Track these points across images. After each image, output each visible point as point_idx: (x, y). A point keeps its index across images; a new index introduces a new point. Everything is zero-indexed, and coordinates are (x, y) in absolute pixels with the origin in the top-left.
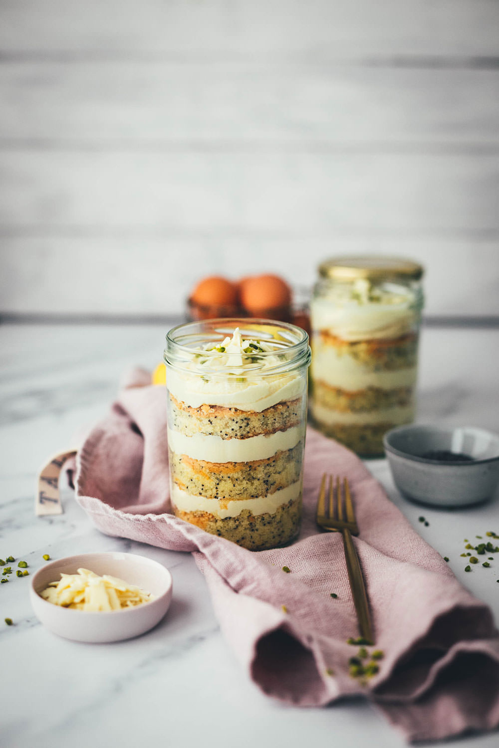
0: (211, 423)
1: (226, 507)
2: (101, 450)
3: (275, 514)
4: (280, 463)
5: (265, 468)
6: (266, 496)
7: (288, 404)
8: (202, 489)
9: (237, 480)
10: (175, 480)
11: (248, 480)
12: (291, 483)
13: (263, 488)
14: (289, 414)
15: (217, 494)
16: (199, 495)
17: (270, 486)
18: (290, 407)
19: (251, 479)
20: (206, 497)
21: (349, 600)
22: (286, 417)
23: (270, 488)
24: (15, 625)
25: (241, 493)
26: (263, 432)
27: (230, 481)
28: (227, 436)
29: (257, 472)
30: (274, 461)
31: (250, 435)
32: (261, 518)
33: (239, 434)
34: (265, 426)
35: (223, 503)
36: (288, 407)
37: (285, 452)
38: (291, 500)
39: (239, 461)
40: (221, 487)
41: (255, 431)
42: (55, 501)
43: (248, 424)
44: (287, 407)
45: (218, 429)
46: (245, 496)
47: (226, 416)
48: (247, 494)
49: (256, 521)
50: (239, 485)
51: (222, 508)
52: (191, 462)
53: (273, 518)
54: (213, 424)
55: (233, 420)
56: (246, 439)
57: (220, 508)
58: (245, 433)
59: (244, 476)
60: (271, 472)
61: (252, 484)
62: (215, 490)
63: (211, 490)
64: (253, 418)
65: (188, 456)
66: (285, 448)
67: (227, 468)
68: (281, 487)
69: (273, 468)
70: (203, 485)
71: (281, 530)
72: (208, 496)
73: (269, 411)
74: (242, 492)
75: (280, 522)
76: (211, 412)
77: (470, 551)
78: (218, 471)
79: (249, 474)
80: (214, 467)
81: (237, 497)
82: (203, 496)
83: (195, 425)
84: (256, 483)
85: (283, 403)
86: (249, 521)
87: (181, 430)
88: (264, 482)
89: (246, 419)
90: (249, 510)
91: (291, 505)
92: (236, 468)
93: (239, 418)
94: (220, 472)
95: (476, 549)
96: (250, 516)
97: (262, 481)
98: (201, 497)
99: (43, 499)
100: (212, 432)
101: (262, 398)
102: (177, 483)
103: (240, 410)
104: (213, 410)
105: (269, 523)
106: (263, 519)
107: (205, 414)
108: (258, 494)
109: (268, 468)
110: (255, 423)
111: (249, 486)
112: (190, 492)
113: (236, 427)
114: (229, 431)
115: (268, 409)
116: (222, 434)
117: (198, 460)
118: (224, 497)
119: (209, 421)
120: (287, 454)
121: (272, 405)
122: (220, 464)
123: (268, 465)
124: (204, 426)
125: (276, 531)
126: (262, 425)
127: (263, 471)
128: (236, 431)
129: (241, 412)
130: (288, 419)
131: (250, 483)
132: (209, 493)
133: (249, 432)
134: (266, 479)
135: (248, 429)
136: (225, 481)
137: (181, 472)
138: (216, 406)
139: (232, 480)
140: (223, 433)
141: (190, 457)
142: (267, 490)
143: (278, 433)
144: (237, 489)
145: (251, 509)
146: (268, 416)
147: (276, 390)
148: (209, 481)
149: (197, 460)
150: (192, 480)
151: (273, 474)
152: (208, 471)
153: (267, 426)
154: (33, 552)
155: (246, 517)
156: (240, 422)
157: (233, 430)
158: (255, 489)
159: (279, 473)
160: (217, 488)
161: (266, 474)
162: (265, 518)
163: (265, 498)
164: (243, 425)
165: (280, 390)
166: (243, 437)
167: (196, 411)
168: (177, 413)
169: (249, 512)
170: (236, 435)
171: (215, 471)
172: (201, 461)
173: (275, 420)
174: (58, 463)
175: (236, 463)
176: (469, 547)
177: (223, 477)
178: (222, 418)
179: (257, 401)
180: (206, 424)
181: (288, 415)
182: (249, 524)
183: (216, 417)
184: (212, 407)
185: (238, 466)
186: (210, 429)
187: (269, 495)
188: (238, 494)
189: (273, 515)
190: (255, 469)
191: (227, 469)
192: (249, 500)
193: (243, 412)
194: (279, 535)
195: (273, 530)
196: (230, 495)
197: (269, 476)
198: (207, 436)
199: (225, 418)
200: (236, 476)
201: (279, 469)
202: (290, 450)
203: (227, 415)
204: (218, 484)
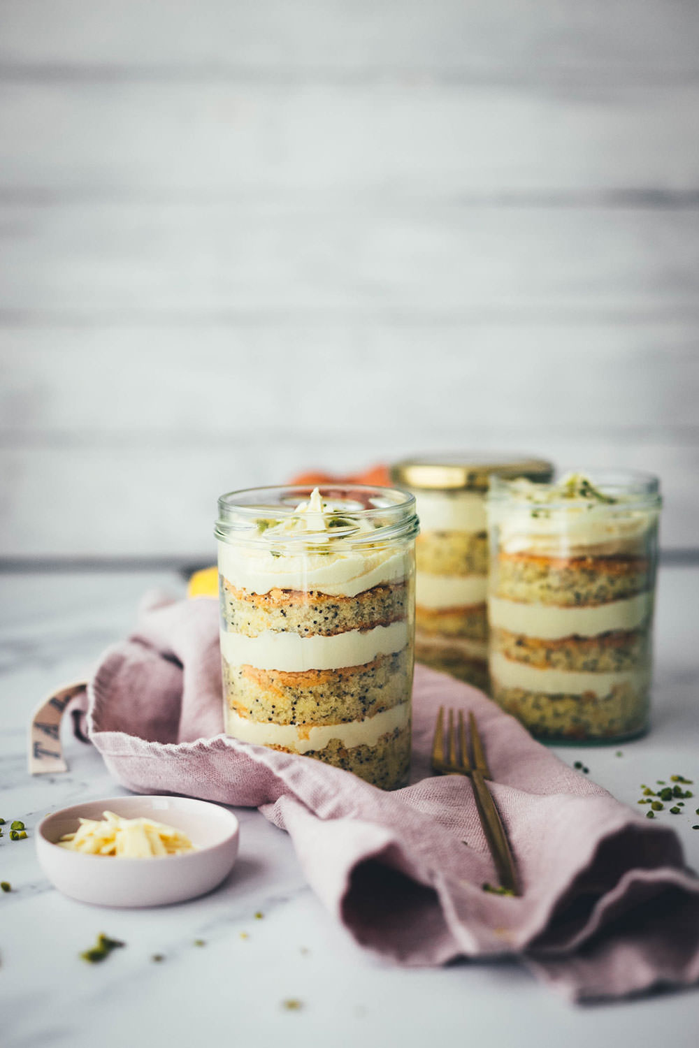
0: (285, 615)
1: (307, 736)
2: (121, 680)
3: (376, 746)
4: (381, 673)
5: (360, 679)
6: (363, 720)
7: (392, 587)
8: (273, 713)
9: (322, 696)
10: (232, 705)
11: (337, 696)
12: (396, 704)
13: (359, 708)
14: (393, 602)
15: (294, 717)
16: (268, 721)
17: (368, 706)
18: (394, 592)
19: (341, 695)
20: (279, 723)
21: (484, 850)
22: (388, 607)
23: (368, 708)
24: (16, 891)
25: (327, 715)
26: (357, 626)
27: (313, 697)
28: (307, 633)
29: (350, 684)
30: (373, 669)
31: (339, 629)
32: (356, 752)
33: (324, 629)
34: (360, 617)
35: (302, 730)
36: (391, 592)
37: (388, 656)
38: (397, 728)
39: (323, 668)
40: (300, 707)
41: (346, 624)
42: (57, 756)
43: (336, 614)
44: (388, 592)
45: (294, 623)
46: (334, 719)
47: (305, 603)
48: (337, 715)
49: (350, 756)
50: (325, 703)
51: (301, 739)
52: (256, 674)
53: (372, 753)
54: (287, 617)
55: (316, 609)
56: (335, 636)
57: (298, 738)
58: (331, 627)
59: (332, 690)
60: (369, 684)
61: (343, 702)
62: (290, 712)
63: (286, 712)
64: (343, 605)
65: (252, 666)
66: (387, 652)
67: (308, 678)
68: (383, 708)
69: (372, 679)
70: (274, 707)
71: (384, 771)
72: (282, 722)
73: (365, 595)
74: (329, 713)
75: (383, 759)
76: (285, 598)
77: (650, 797)
78: (293, 684)
79: (339, 688)
80: (289, 678)
81: (323, 720)
82: (274, 722)
83: (262, 619)
84: (349, 699)
85: (384, 586)
86: (340, 757)
87: (241, 630)
88: (360, 698)
89: (333, 606)
90: (340, 740)
91: (397, 736)
92: (321, 679)
93: (323, 605)
94: (298, 686)
95: (659, 794)
96: (340, 749)
97: (357, 698)
98: (272, 725)
99: (38, 752)
100: (287, 626)
101: (355, 578)
102: (235, 709)
103: (325, 595)
104: (288, 595)
105: (367, 760)
106: (359, 754)
107: (276, 601)
108: (352, 717)
109: (365, 678)
110: (346, 612)
111: (339, 703)
112: (255, 718)
113: (319, 618)
114: (310, 624)
115: (363, 593)
116: (300, 629)
117: (267, 670)
118: (304, 722)
119: (282, 611)
120: (391, 661)
121: (370, 588)
122: (297, 673)
123: (365, 674)
124: (274, 619)
125: (377, 772)
126: (356, 615)
127: (359, 683)
128: (320, 625)
129: (326, 597)
130: (391, 609)
131: (341, 700)
132: (283, 717)
133: (337, 626)
134: (362, 695)
135: (336, 621)
136: (305, 697)
137: (242, 691)
138: (291, 590)
139: (315, 696)
140: (302, 628)
141: (254, 667)
142: (364, 711)
143: (378, 629)
144: (322, 709)
145: (342, 739)
146: (364, 603)
147: (374, 566)
148: (282, 699)
149: (265, 670)
150: (257, 701)
151: (372, 688)
152: (281, 685)
153: (363, 617)
154: (31, 814)
155: (335, 749)
156: (325, 611)
157: (315, 622)
158: (348, 709)
159: (381, 687)
160: (293, 709)
161: (362, 688)
162: (362, 753)
163: (361, 722)
164: (330, 615)
165: (380, 566)
166: (329, 633)
167: (263, 599)
168: (235, 605)
169: (340, 743)
170: (320, 630)
171: (291, 683)
172: (270, 671)
173: (373, 608)
174: (58, 704)
175: (320, 671)
176: (649, 793)
177: (302, 692)
178: (300, 606)
179: (349, 581)
180: (278, 617)
181: (390, 603)
182: (339, 761)
183: (291, 606)
184: (286, 591)
185: (323, 676)
186: (283, 623)
187: (367, 718)
188: (324, 717)
189: (372, 748)
190: (347, 680)
191: (307, 680)
192: (340, 725)
193: (329, 596)
194: (382, 779)
195: (373, 770)
196: (312, 719)
197: (367, 690)
198: (279, 634)
199: (304, 605)
200: (320, 690)
201: (380, 682)
202: (395, 655)
203: (307, 602)
204: (295, 703)
